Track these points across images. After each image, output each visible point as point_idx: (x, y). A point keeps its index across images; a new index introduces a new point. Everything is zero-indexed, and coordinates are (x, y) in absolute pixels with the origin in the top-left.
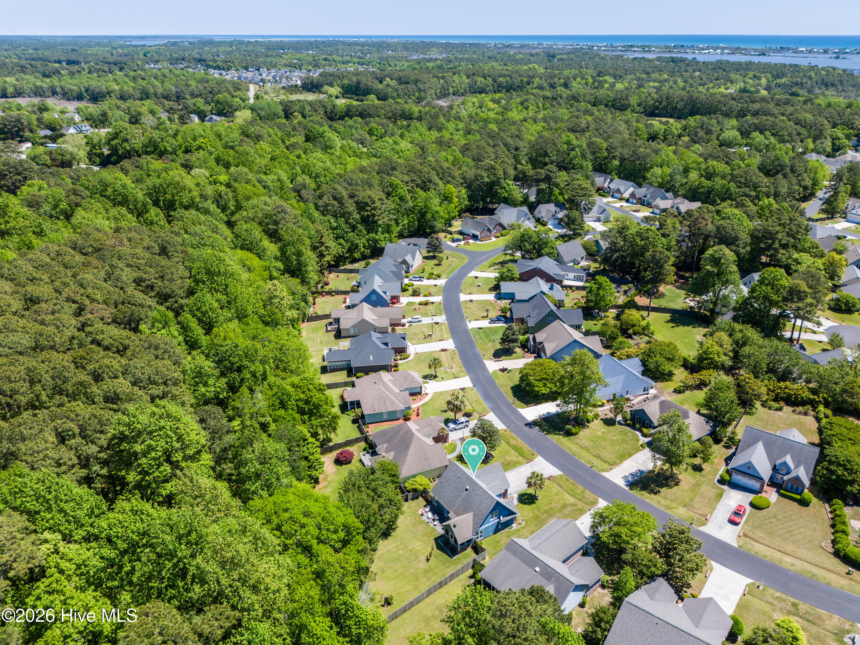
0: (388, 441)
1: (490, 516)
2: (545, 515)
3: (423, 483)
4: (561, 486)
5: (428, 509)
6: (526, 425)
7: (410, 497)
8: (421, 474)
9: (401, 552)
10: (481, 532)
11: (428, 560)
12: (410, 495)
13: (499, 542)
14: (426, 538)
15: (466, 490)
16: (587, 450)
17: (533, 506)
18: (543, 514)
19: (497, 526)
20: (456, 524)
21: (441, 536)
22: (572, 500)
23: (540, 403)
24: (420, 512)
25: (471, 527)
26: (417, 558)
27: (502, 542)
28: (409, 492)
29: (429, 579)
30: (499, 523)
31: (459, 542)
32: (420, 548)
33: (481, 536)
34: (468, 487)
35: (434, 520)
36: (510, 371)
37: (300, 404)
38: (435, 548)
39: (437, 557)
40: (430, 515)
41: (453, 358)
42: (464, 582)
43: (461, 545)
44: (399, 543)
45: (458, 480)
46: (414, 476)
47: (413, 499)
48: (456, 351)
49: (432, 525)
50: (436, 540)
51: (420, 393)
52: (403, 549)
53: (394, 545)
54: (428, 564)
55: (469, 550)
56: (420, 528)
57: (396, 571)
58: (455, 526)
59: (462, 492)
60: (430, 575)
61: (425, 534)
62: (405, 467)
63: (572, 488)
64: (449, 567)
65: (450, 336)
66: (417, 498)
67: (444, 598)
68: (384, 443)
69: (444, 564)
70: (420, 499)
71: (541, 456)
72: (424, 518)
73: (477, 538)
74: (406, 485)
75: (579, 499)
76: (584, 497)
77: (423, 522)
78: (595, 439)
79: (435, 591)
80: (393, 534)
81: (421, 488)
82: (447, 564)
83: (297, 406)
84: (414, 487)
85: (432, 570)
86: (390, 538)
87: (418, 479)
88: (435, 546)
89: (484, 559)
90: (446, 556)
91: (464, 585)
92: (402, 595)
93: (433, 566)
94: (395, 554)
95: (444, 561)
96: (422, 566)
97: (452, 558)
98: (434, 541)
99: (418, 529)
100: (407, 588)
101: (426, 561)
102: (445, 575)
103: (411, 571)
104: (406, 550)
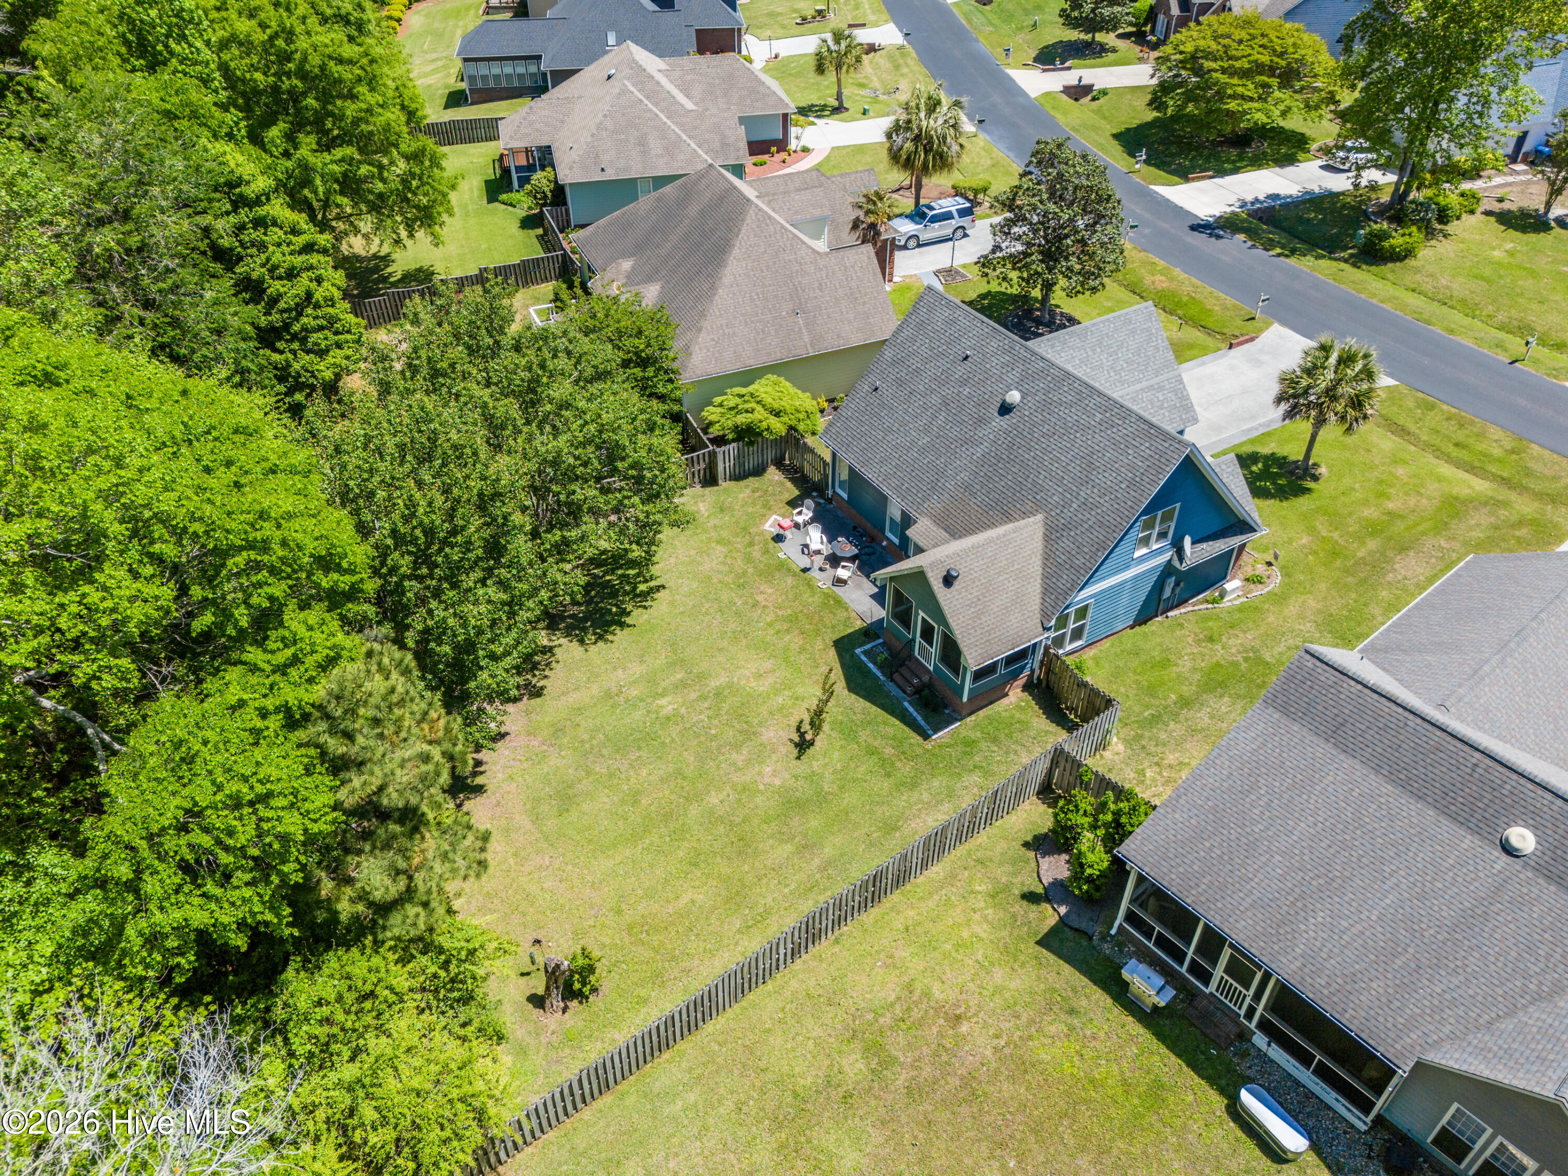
0: (638, 249)
1: (1138, 533)
2: (1372, 544)
3: (786, 404)
4: (1401, 431)
5: (807, 515)
6: (1193, 228)
7: (724, 466)
8: (776, 368)
9: (667, 705)
10: (1082, 613)
11: (803, 745)
12: (726, 458)
13: (1165, 663)
14: (794, 641)
15: (1005, 409)
16: (1469, 308)
17: (1302, 503)
18: (1361, 541)
19: (1159, 586)
20: (960, 568)
21: (870, 632)
22: (1480, 486)
23: (1235, 171)
24: (770, 526)
25: (1035, 589)
26: (749, 734)
27: (1184, 665)
28: (720, 441)
29: (807, 848)
30: (1168, 570)
31: (973, 659)
32: (764, 686)
33: (1077, 634)
34: (1014, 396)
35: (834, 560)
36: (1104, 92)
37: (239, 64)
38: (840, 687)
39: (849, 732)
40: (816, 538)
41: (897, 67)
42: (1002, 874)
43: (979, 675)
44: (661, 661)
45: (960, 370)
46: (748, 377)
47: (738, 476)
48: (909, 48)
49: (822, 580)
50: (844, 646)
51: (782, 145)
52: (683, 685)
53: (637, 669)
54: (802, 767)
55: (1016, 696)
56: (768, 593)
57: (635, 797)
58: (948, 581)
59: (981, 421)
60: (814, 823)
61: (792, 620)
62: (703, 338)
63: (1460, 436)
64: (914, 785)
65: (885, 16)
66: (759, 471)
67: (891, 964)
68: (625, 255)
69: (887, 768)
70: (773, 474)
71: (1285, 323)
72: (790, 550)
73: (1059, 642)
74: (711, 413)
75: (1504, 481)
76: (1529, 473)
77: (783, 567)
78: (1487, 272)
79: (839, 921)
80: (637, 616)
81: (778, 426)
82: (905, 769)
83: (224, 68)
84: (742, 419)
85: (821, 799)
86: (620, 636)
87: (764, 388)
88: (838, 676)
89: (1102, 745)
90: (895, 726)
91: (1007, 888)
92: (656, 939)
93: (828, 776)
94: (638, 715)
95: (889, 751)
96: (775, 774)
97: (926, 737)
98: (832, 653)
99: (760, 598)
100: (685, 899)
101: (795, 752)
102: (896, 828)
103: (714, 799)
104: (693, 696)
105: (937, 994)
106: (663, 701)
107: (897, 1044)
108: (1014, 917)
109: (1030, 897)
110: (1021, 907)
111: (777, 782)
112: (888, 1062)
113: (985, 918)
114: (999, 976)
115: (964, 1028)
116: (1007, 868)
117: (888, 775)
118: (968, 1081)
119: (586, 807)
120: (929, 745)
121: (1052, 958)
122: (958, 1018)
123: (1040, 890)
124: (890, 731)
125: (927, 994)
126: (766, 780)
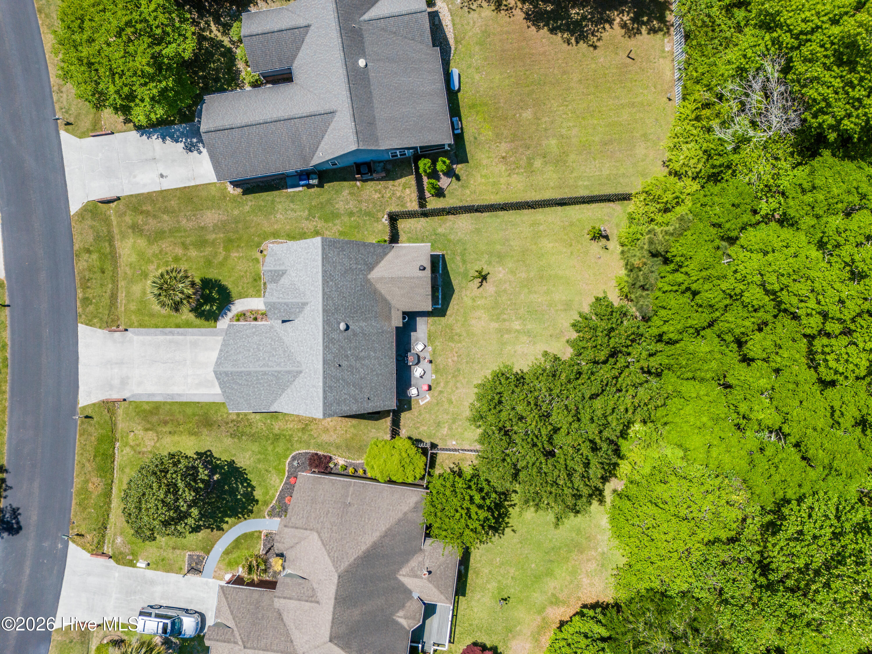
9: (516, 325)
11: (484, 277)
14: (457, 327)
22: (126, 244)
24: (429, 397)
26: (498, 294)
28: (426, 452)
32: (481, 312)
35: (418, 358)
39: (466, 273)
40: (417, 375)
42: (459, 192)
44: (509, 347)
49: (429, 350)
50: (443, 312)
54: (489, 270)
56: (452, 358)
60: (498, 247)
63: (96, 276)
64: (460, 241)
71: (74, 404)
75: (111, 238)
82: (459, 249)
85: (491, 254)
90: (450, 267)
91: (462, 186)
92: (566, 237)
93: (484, 260)
94: (529, 327)
95: (458, 258)
96: (499, 272)
97: (443, 255)
98: (448, 313)
99: (456, 359)
100: (551, 245)
101: (488, 277)
102: (476, 229)
103: (523, 275)
104: (507, 324)
105: (504, 168)
106: (518, 327)
107: (523, 162)
108: (467, 176)
109: (458, 178)
110: (463, 177)
111: (501, 269)
112: (529, 159)
113: (475, 182)
114: (485, 162)
115: (504, 154)
116: (456, 193)
117: (465, 249)
118: (513, 141)
119: (564, 298)
120: (444, 252)
121: (469, 155)
122: (503, 158)
123: (454, 178)
124: (453, 265)
125: (506, 170)
126: (503, 272)
